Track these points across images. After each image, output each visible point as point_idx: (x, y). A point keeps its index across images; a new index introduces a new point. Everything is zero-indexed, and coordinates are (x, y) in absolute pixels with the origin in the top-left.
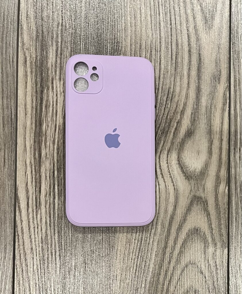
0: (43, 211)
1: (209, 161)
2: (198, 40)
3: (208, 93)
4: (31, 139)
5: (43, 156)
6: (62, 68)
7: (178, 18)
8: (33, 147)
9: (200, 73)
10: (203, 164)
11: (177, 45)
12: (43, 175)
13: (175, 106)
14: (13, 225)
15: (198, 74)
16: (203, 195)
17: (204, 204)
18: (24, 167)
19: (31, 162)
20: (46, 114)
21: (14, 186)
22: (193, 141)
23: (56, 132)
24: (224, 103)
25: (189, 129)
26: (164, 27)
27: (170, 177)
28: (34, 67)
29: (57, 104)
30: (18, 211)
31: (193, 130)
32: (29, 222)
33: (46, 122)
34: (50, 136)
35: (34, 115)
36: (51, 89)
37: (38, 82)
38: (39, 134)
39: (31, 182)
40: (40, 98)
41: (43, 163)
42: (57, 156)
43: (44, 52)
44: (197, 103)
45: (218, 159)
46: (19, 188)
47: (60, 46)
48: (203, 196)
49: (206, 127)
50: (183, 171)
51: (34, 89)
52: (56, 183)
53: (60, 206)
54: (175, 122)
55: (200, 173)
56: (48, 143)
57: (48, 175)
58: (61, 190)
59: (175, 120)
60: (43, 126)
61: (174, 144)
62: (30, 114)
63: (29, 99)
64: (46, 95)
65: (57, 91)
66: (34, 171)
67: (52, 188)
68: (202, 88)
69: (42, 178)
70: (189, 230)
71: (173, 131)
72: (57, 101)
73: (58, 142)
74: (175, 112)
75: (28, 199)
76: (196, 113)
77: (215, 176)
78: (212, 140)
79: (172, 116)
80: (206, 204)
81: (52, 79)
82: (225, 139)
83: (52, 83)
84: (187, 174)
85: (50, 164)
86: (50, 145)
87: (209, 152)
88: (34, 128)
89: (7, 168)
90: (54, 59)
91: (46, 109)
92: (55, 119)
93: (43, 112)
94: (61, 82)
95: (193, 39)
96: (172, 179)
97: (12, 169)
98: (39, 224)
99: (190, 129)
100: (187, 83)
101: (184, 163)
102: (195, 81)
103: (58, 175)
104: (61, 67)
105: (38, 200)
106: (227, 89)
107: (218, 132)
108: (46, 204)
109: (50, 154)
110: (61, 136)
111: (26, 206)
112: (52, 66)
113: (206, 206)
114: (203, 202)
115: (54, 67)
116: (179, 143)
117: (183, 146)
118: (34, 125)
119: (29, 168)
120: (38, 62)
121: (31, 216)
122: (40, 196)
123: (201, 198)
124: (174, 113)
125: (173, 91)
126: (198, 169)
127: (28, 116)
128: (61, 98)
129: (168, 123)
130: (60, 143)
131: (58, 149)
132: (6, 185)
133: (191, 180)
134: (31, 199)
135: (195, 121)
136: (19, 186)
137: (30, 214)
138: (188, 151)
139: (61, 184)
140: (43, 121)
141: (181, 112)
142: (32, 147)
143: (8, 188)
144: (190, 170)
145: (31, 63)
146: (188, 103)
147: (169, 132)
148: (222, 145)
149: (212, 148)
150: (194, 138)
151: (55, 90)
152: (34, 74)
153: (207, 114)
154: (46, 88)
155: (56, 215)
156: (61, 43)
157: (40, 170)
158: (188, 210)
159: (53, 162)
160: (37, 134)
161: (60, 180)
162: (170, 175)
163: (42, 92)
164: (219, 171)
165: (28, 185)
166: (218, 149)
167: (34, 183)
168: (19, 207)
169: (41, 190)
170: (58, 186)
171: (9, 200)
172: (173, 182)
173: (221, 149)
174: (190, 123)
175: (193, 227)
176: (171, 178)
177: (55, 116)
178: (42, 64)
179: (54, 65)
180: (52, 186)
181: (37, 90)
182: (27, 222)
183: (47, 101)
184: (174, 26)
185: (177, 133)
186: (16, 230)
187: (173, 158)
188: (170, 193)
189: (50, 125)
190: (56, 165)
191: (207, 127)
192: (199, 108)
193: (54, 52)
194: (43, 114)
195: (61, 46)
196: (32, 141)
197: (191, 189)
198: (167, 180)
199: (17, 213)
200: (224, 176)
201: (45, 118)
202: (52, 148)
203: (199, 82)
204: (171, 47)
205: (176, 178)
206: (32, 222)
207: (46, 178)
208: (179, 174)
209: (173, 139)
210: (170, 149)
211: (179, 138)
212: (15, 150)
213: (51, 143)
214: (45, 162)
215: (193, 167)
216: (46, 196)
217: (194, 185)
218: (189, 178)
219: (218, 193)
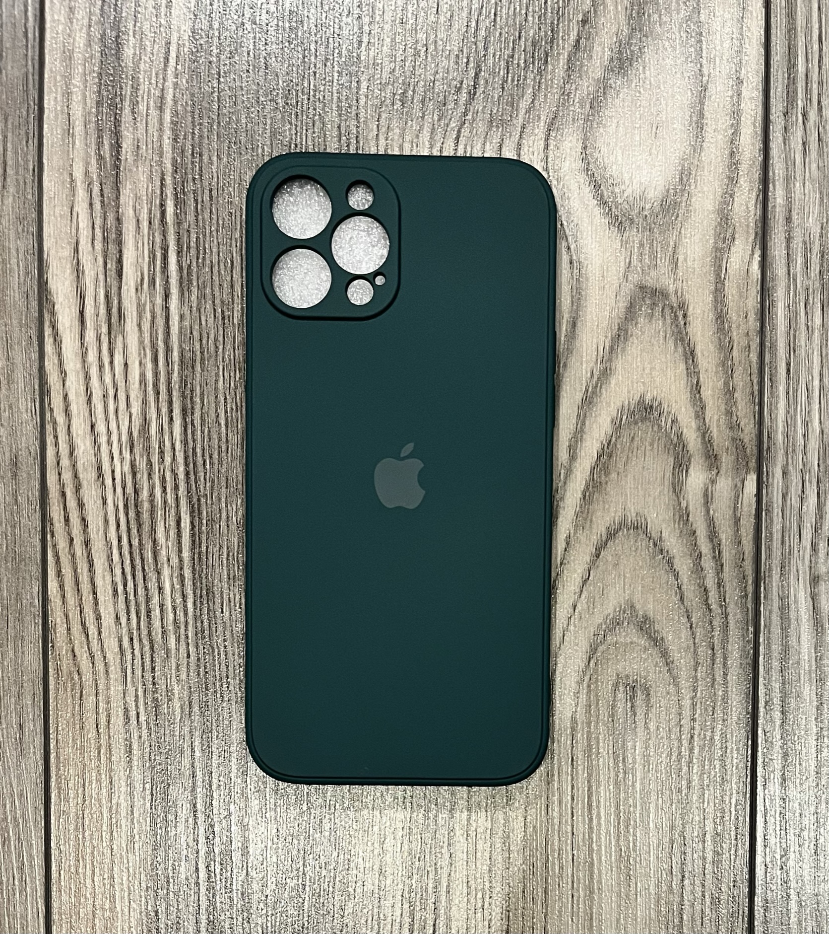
0: (133, 339)
4: (88, 93)
5: (127, 150)
8: (93, 120)
10: (672, 171)
12: (129, 215)
14: (37, 387)
16: (669, 284)
17: (676, 317)
18: (67, 191)
19: (87, 173)
21: (36, 257)
22: (638, 89)
23: (170, 68)
25: (623, 46)
30: (51, 340)
32: (87, 377)
33: (134, 35)
34: (150, 82)
39: (90, 241)
41: (128, 176)
42: (173, 150)
45: (726, 154)
46: (51, 260)
48: (671, 286)
49: (684, 36)
50: (602, 197)
52: (172, 243)
53: (187, 323)
54: (572, 20)
55: (661, 205)
56: (142, 107)
57: (144, 216)
58: (190, 267)
61: (571, 100)
66: (97, 202)
67: (158, 263)
69: (125, 225)
70: (623, 406)
71: (565, 54)
73: (175, 102)
75: (82, 298)
77: (716, 215)
78: (705, 81)
80: (680, 314)
82: (750, 79)
84: (613, 209)
85: (152, 177)
86: (150, 113)
87: (695, 126)
88: (97, 57)
89: (14, 196)
96: (562, 224)
97: (30, 197)
98: (121, 384)
99: (627, 44)
101: (605, 168)
103: (176, 214)
105: (116, 302)
108: (140, 317)
109: (150, 143)
113: (682, 323)
114: (672, 308)
116: (589, 95)
117: (603, 106)
118: (96, 46)
119: (81, 194)
121: (92, 357)
122: (120, 288)
123: (664, 295)
126: (655, 189)
127: (79, 17)
131: (175, 126)
132: (9, 252)
133: (630, 231)
134: (92, 299)
136: (51, 254)
137: (90, 353)
138: (618, 123)
139: (189, 248)
140: (126, 30)
142: (89, 121)
143: (18, 262)
144: (626, 194)
147: (550, 58)
148: (739, 99)
149: (706, 114)
155: (176, 354)
157: (118, 199)
158: (619, 336)
159: (160, 171)
161: (183, 234)
164: (728, 196)
165: (80, 250)
166: (728, 117)
167: (99, 246)
168: (53, 326)
169: (122, 267)
170: (179, 253)
171: (22, 303)
172: (565, 238)
173: (736, 115)
174: (626, 23)
175: (635, 398)
177: (166, 14)
180: (159, 256)
182: (82, 376)
186: (46, 406)
187: (567, 150)
190: (169, 180)
191: (687, 37)
196: (91, 102)
197: (630, 262)
199: (49, 348)
200: (748, 213)
205: (575, 222)
206: (96, 377)
207: (139, 228)
208: (587, 207)
209: (565, 82)
210: (555, 119)
211: (588, 79)
212: (36, 134)
213: (152, 103)
214: (134, 170)
215: (636, 182)
216: (140, 288)
217: (639, 248)
218: (621, 223)
219: (723, 276)
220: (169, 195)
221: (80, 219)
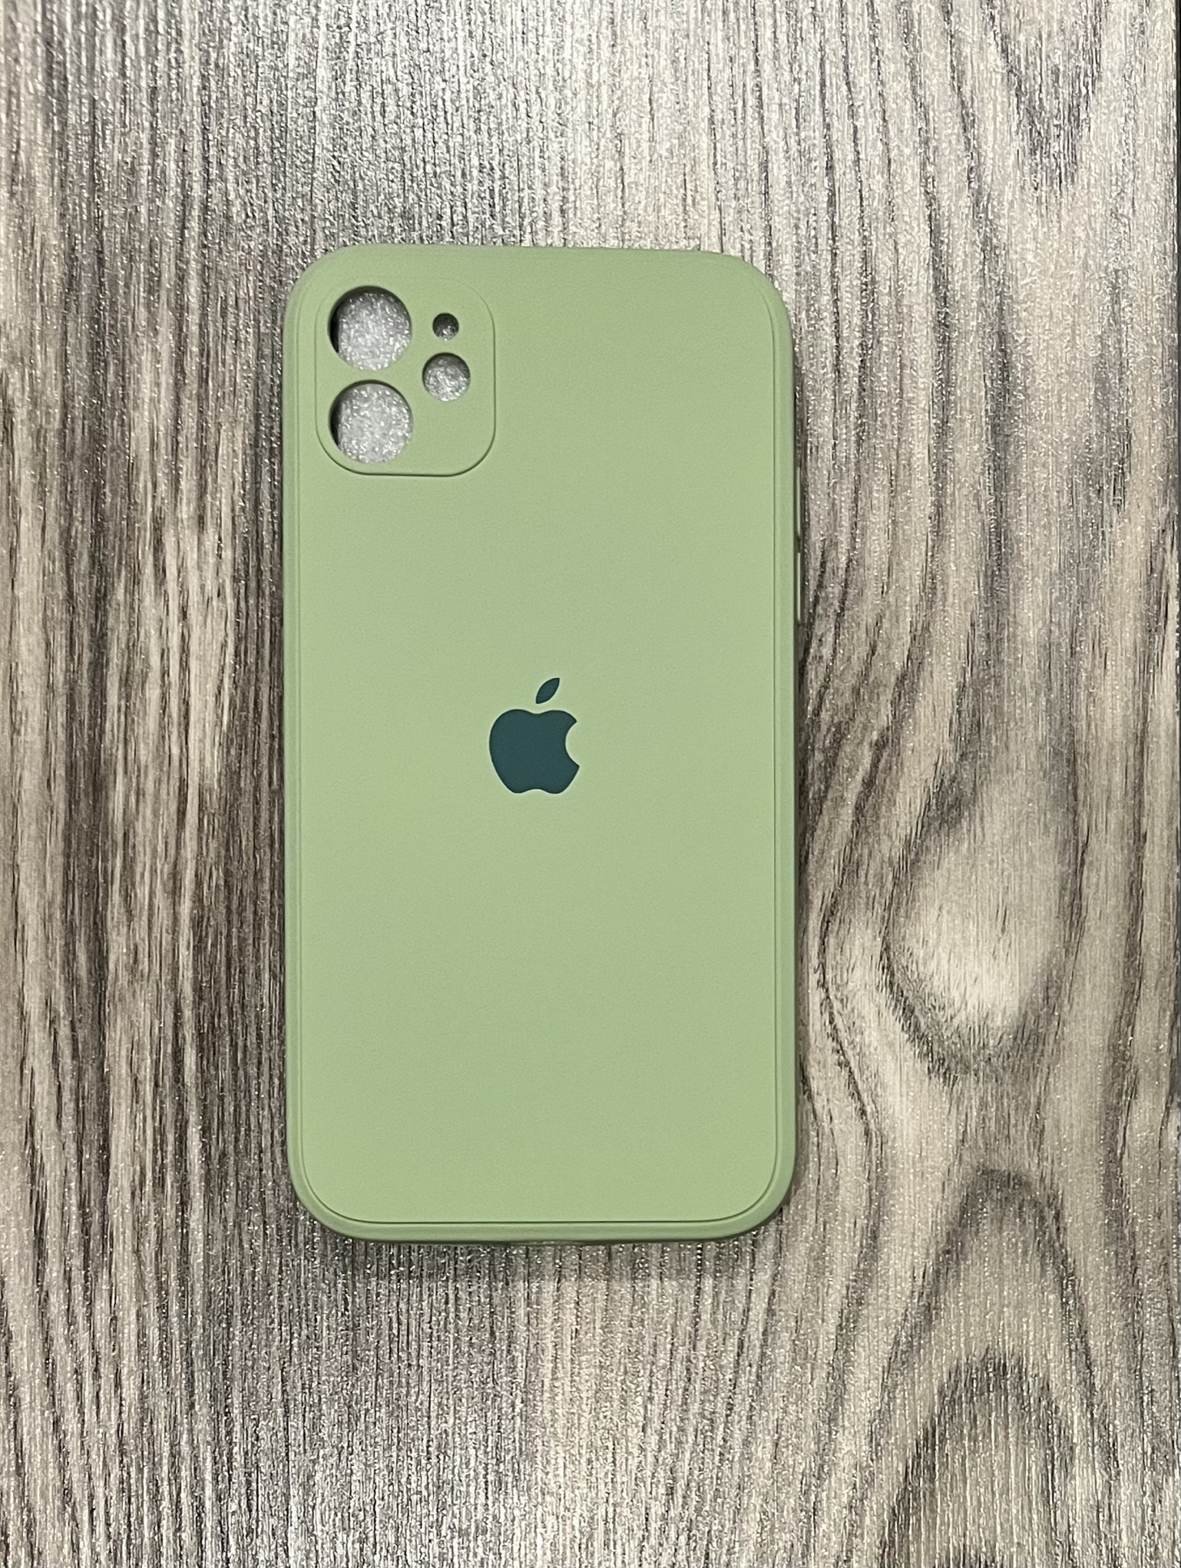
0: (126, 1275)
1: (1069, 967)
2: (989, 249)
3: (1055, 565)
4: (48, 868)
5: (116, 965)
6: (212, 457)
7: (869, 126)
8: (58, 914)
9: (1006, 451)
10: (1031, 984)
11: (868, 289)
12: (120, 1073)
13: (863, 650)
15: (994, 453)
16: (1030, 1166)
17: (1042, 1219)
18: (13, 1032)
19: (48, 1003)
20: (129, 726)
22: (973, 853)
23: (188, 828)
24: (1148, 618)
25: (946, 783)
26: (789, 183)
27: (840, 1064)
28: (53, 457)
29: (184, 667)
31: (968, 790)
32: (47, 1341)
33: (126, 772)
34: (154, 851)
35: (60, 729)
36: (151, 580)
37: (75, 544)
38: (92, 836)
39: (53, 1114)
40: (92, 631)
41: (119, 1007)
42: (195, 960)
43: (106, 369)
44: (993, 628)
45: (1120, 955)
47: (195, 329)
48: (1034, 1169)
49: (1047, 764)
50: (917, 1028)
51: (58, 584)
52: (193, 1116)
53: (217, 1247)
54: (861, 742)
55: (1015, 1039)
56: (142, 892)
57: (146, 1073)
58: (224, 1155)
59: (865, 728)
60: (111, 793)
61: (862, 873)
62: (37, 726)
63: (32, 640)
64: (123, 616)
65: (183, 590)
66: (66, 1051)
67: (170, 1148)
68: (1019, 540)
69: (114, 1089)
70: (958, 1367)
71: (851, 797)
72: (185, 650)
73: (199, 883)
74: (864, 686)
75: (40, 1209)
76: (985, 683)
77: (1106, 1054)
78: (1082, 839)
79: (847, 710)
80: (1049, 1214)
81: (154, 520)
82: (1157, 831)
83: (158, 545)
84: (935, 1048)
85: (159, 1006)
86: (156, 902)
87: (1068, 911)
88: (62, 806)
90: (165, 406)
91: (128, 698)
92: (175, 751)
93: (109, 715)
94: (205, 537)
95: (962, 250)
96: (851, 1073)
98: (106, 1351)
99: (953, 780)
100: (930, 510)
101: (921, 981)
102: (977, 496)
103: (200, 1069)
104: (203, 450)
105: (97, 1216)
106: (1169, 541)
107: (1118, 794)
108: (139, 1235)
109: (155, 953)
110: (213, 845)
111: (29, 1252)
112: (154, 446)
113: (1054, 1228)
114: (1035, 1203)
115: (163, 451)
116: (891, 863)
117: (915, 882)
118: (60, 790)
119: (38, 1037)
120: (79, 430)
121: (56, 1307)
122: (105, 1192)
123: (1022, 1183)
124: (856, 692)
125: (850, 560)
126: (1004, 1013)
127: (28, 739)
128: (209, 629)
129: (824, 751)
130: (209, 887)
131: (197, 923)
133: (964, 1080)
134: (57, 1212)
135: (983, 732)
137: (53, 1299)
138: (940, 908)
139: (221, 1124)
140: (111, 763)
141: (901, 679)
142: (50, 916)
144: (956, 1022)
145: (38, 435)
146: (937, 628)
147: (826, 806)
148: (1140, 867)
149: (1085, 891)
150: (979, 830)
151: (172, 587)
152: (53, 499)
153: (1050, 689)
154: (123, 573)
155: (198, 1301)
156: (204, 316)
157: (101, 1048)
158: (948, 1252)
159: (172, 997)
160: (79, 843)
161: (212, 1102)
162: (840, 1051)
163: (101, 599)
164: (1125, 1020)
165: (37, 1132)
166: (1121, 895)
167: (68, 1122)
169: (108, 1157)
170: (205, 1132)
172: (856, 1094)
173: (1135, 891)
174: (950, 746)
175: (978, 1352)
176: (845, 1073)
177: (179, 736)
178: (96, 438)
179: (163, 444)
180: (171, 1137)
181: (75, 589)
182: (37, 1339)
183: (128, 647)
184: (844, 174)
185: (876, 807)
187: (857, 952)
188: (841, 1161)
189: (150, 786)
190: (188, 1013)
191: (1052, 767)
192: (1004, 656)
193: (165, 364)
194: (108, 726)
195: (200, 326)
196: (54, 883)
197: (965, 1132)
198: (822, 1083)
200: (1158, 1050)
201: (121, 746)
202: (163, 918)
203: (1000, 505)
204: (835, 301)
205: (873, 1068)
206: (62, 1340)
207: (138, 1093)
208: (891, 1045)
209: (852, 844)
210: (835, 904)
211: (890, 836)
213: (159, 886)
214: (128, 996)
215: (972, 1002)
216: (138, 1192)
217: (979, 1111)
218: (948, 1068)
219: (1119, 1151)
220: (189, 1039)
221: (36, 1081)
